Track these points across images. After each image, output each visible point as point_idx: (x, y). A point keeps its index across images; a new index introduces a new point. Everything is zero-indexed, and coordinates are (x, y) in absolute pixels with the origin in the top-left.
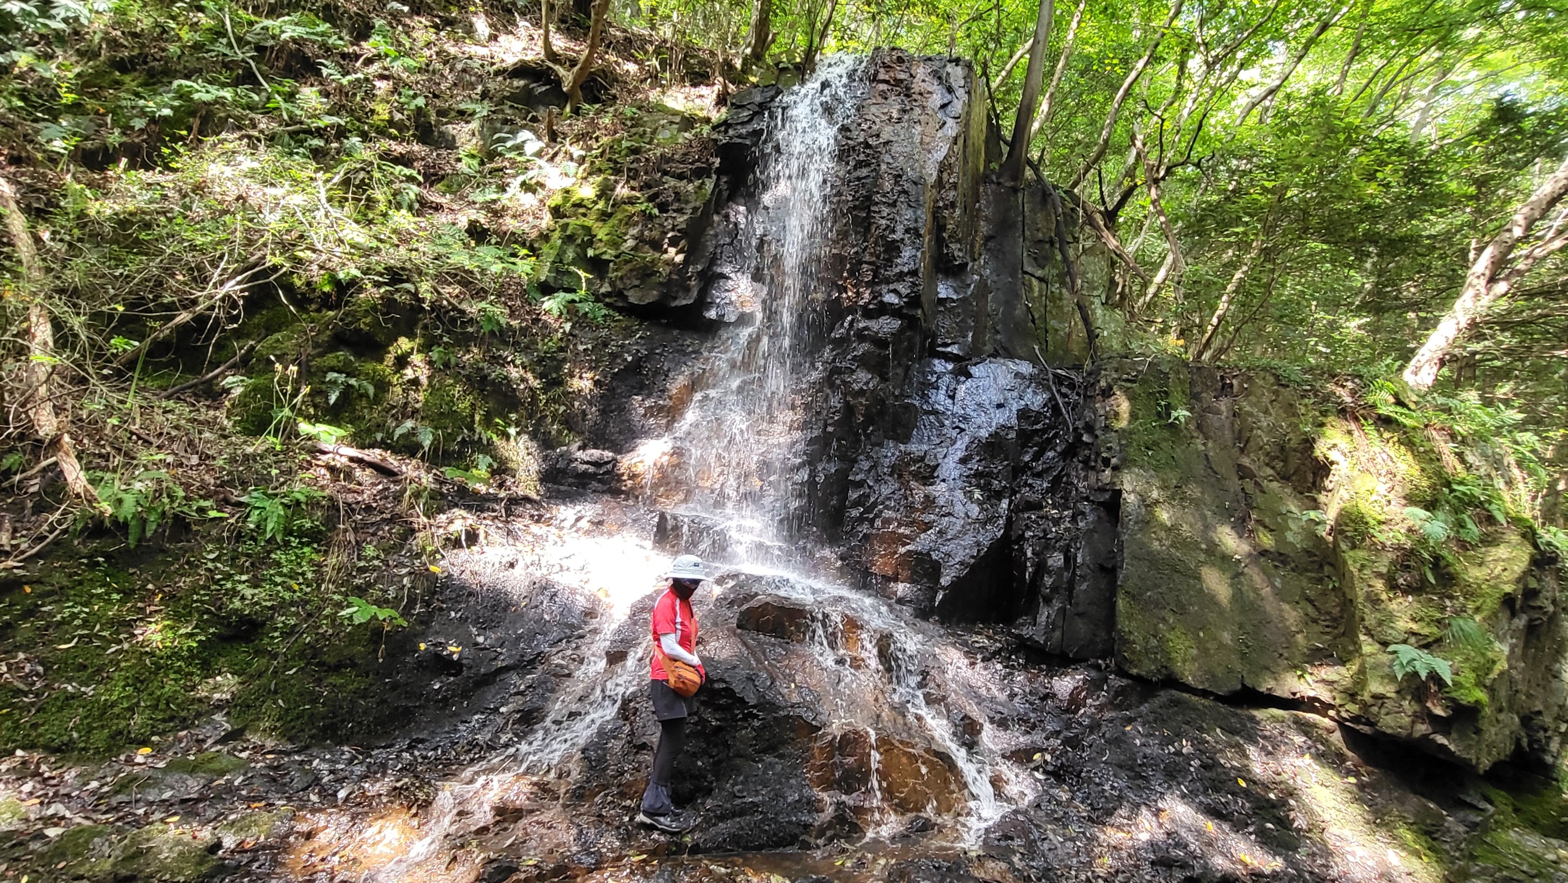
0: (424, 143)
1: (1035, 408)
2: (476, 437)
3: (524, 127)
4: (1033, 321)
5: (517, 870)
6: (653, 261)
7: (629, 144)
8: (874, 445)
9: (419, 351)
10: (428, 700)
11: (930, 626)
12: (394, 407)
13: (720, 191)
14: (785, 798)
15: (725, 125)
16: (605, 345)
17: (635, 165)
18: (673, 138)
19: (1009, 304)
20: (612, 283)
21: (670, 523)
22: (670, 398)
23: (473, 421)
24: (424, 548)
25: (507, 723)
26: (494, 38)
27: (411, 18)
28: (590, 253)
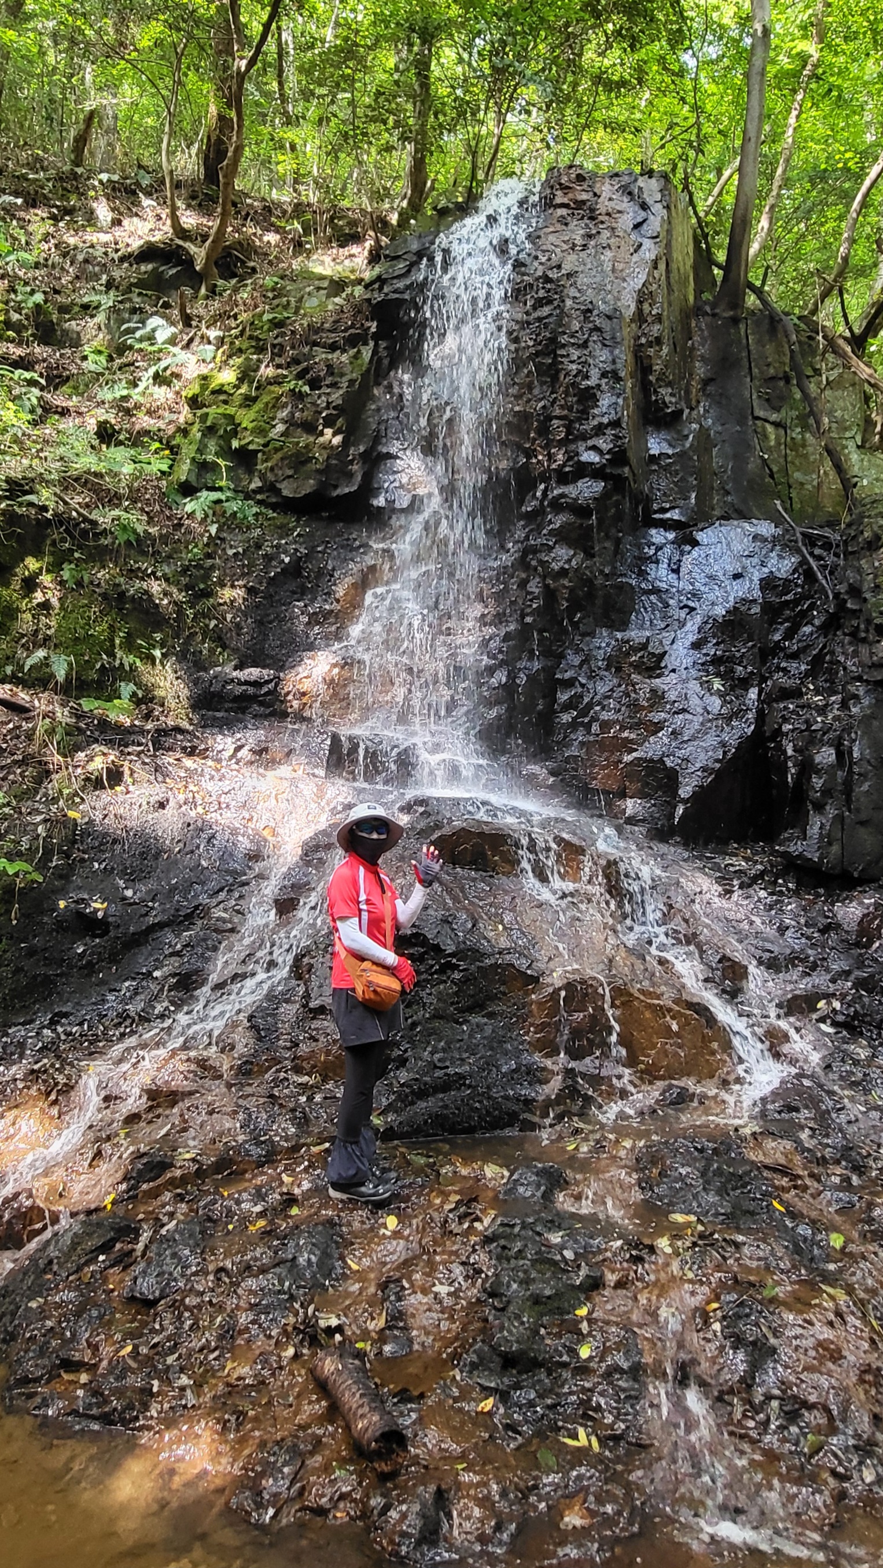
0: (46, 344)
1: (783, 574)
2: (117, 663)
3: (156, 313)
4: (772, 476)
5: (172, 1165)
6: (307, 446)
7: (271, 316)
8: (584, 635)
9: (48, 571)
10: (70, 967)
11: (672, 851)
12: (23, 636)
13: (380, 359)
14: (498, 1068)
15: (381, 281)
16: (259, 547)
17: (279, 340)
18: (322, 305)
19: (740, 459)
20: (262, 477)
21: (346, 745)
22: (338, 601)
23: (113, 646)
24: (61, 792)
25: (162, 990)
26: (117, 222)
27: (26, 211)
28: (235, 444)
